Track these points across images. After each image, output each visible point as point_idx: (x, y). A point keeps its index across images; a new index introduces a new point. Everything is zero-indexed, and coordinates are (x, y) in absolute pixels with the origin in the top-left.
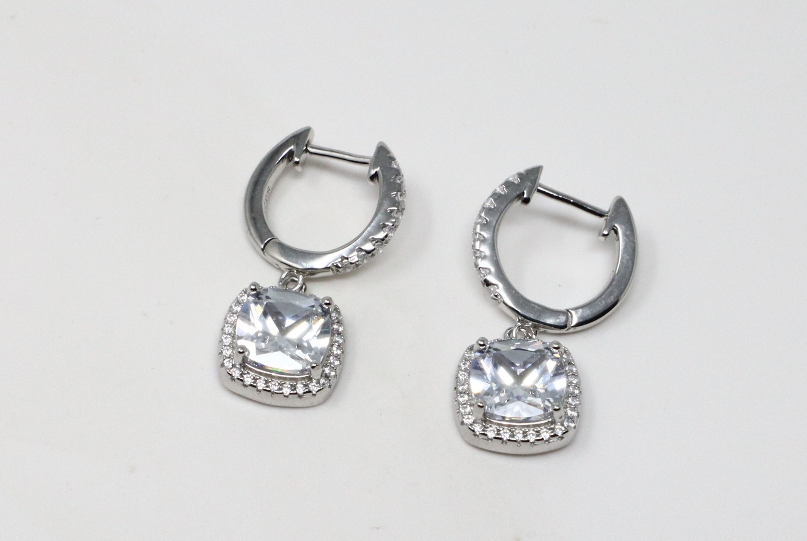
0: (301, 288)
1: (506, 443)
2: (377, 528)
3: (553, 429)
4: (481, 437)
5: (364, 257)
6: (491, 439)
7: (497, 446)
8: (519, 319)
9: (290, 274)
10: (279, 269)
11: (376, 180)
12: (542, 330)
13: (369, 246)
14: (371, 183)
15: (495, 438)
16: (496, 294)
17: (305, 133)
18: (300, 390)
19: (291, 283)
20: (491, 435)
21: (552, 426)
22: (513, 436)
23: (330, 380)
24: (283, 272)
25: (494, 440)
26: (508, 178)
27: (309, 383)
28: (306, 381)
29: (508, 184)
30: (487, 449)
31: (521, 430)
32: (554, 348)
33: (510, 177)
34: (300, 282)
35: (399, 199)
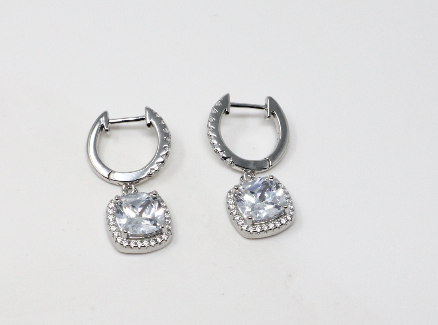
0: (135, 191)
1: (267, 232)
2: (223, 294)
3: (286, 218)
4: (254, 233)
5: (160, 166)
6: (259, 233)
7: (263, 235)
8: (244, 170)
9: (127, 186)
10: (120, 185)
11: (151, 126)
12: (257, 172)
13: (161, 160)
14: (149, 128)
15: (261, 231)
16: (231, 162)
17: (105, 114)
18: (159, 240)
19: (129, 190)
20: (258, 230)
21: (285, 216)
22: (269, 227)
23: (171, 231)
24: (122, 186)
25: (261, 232)
26: (215, 104)
27: (161, 236)
28: (160, 235)
29: (216, 107)
30: (259, 237)
31: (272, 223)
32: (271, 178)
33: (216, 103)
34: (133, 188)
35: (167, 132)
